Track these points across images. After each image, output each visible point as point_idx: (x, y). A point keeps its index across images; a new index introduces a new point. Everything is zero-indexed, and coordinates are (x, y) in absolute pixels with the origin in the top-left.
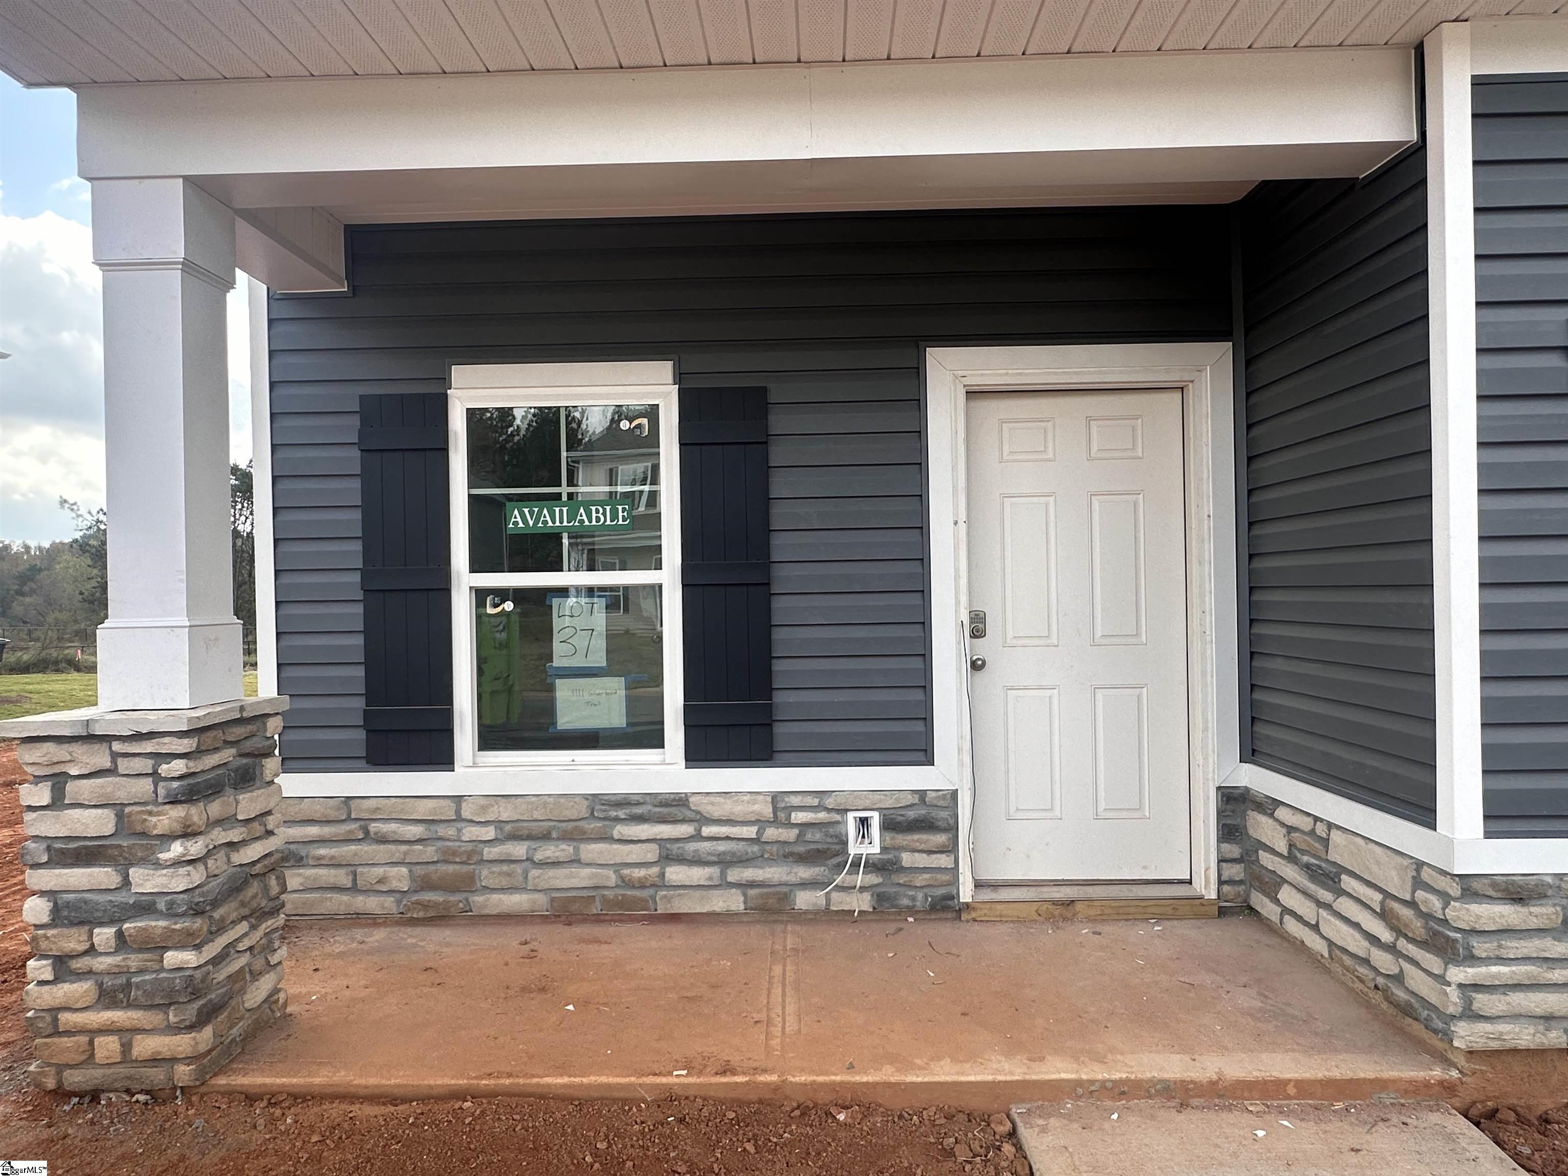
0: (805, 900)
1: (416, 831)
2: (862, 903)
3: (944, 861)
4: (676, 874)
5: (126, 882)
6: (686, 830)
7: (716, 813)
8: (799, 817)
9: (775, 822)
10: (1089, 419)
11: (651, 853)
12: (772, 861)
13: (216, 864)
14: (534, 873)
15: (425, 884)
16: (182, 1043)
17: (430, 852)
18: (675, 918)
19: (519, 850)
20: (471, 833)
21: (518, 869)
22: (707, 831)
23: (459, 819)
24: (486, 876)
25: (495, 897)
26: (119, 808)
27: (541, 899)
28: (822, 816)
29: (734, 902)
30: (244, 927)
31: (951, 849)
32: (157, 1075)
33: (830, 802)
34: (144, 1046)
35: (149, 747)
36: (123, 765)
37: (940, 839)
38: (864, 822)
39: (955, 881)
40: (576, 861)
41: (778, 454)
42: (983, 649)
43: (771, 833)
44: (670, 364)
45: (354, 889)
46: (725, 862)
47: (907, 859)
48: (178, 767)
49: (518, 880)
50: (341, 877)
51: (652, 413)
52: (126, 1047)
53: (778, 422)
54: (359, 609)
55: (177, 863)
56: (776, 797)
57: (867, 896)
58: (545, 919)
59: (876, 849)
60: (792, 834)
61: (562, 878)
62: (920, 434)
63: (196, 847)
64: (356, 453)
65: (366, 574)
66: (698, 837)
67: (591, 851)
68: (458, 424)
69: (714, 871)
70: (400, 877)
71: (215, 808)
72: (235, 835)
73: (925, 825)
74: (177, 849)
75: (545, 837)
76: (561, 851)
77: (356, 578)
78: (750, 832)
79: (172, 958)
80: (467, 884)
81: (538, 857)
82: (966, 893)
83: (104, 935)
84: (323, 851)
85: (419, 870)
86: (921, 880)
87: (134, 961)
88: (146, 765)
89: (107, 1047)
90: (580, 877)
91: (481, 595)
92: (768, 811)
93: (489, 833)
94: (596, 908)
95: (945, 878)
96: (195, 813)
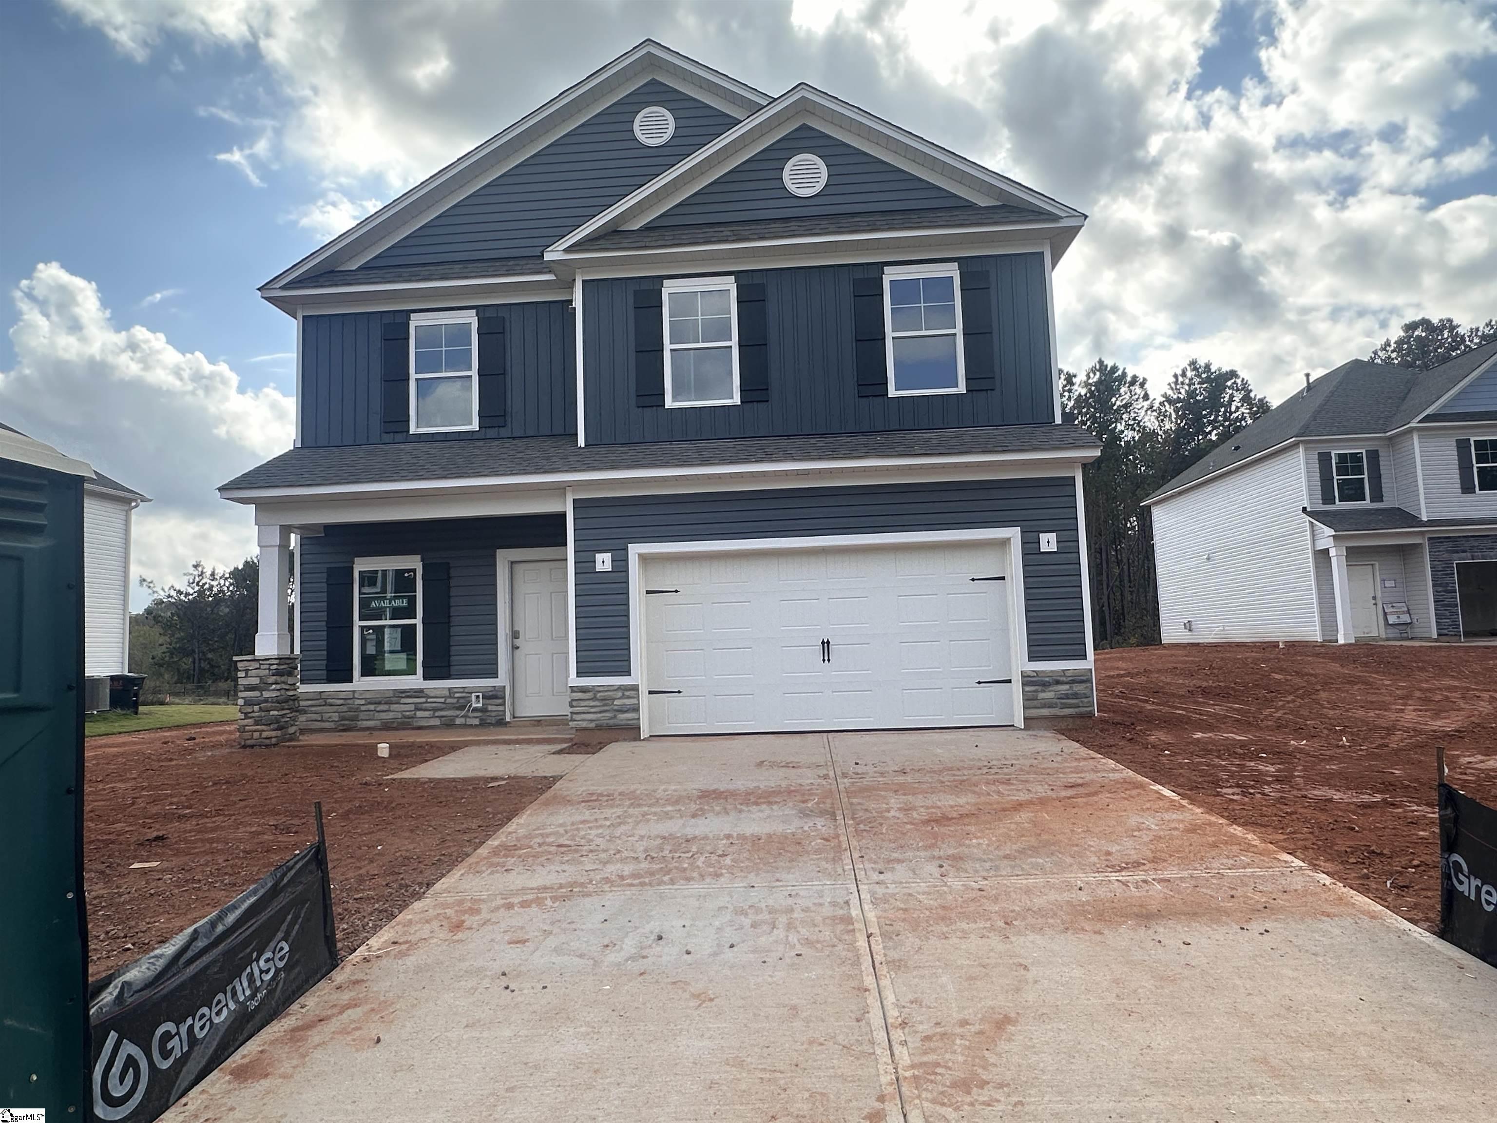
0: (458, 721)
1: (341, 702)
2: (476, 722)
3: (501, 708)
4: (419, 714)
5: (262, 695)
6: (423, 700)
7: (432, 695)
8: (457, 695)
9: (450, 697)
10: (551, 570)
11: (412, 707)
12: (450, 709)
13: (283, 692)
14: (377, 714)
15: (343, 719)
16: (274, 734)
17: (345, 708)
18: (420, 728)
19: (372, 707)
20: (357, 702)
21: (372, 713)
22: (429, 700)
23: (354, 698)
24: (362, 716)
25: (365, 722)
26: (261, 677)
27: (378, 723)
28: (464, 695)
29: (437, 722)
30: (288, 711)
31: (504, 704)
32: (268, 742)
33: (466, 690)
34: (265, 734)
35: (268, 662)
36: (262, 667)
37: (500, 701)
38: (478, 697)
39: (505, 715)
40: (389, 711)
41: (453, 583)
42: (517, 642)
43: (449, 700)
44: (419, 557)
45: (322, 721)
46: (435, 710)
47: (490, 708)
48: (275, 667)
49: (371, 717)
50: (318, 717)
51: (414, 571)
52: (261, 735)
53: (453, 573)
54: (325, 633)
55: (274, 690)
56: (450, 689)
57: (478, 720)
58: (380, 729)
59: (480, 705)
60: (455, 700)
61: (383, 716)
62: (495, 575)
63: (278, 687)
64: (325, 585)
65: (327, 622)
66: (426, 702)
67: (394, 707)
68: (356, 575)
69: (431, 712)
70: (335, 716)
71: (283, 679)
72: (287, 687)
73: (495, 697)
74: (274, 686)
75: (380, 703)
76: (385, 707)
77: (324, 623)
78: (443, 700)
79: (272, 713)
80: (355, 719)
81: (378, 709)
82: (508, 719)
83: (256, 708)
84: (313, 709)
85: (342, 714)
86: (493, 714)
87: (263, 714)
88: (267, 667)
89: (256, 735)
90: (391, 715)
91: (362, 628)
92: (448, 694)
93: (363, 702)
94: (395, 725)
95: (501, 713)
96: (278, 678)
